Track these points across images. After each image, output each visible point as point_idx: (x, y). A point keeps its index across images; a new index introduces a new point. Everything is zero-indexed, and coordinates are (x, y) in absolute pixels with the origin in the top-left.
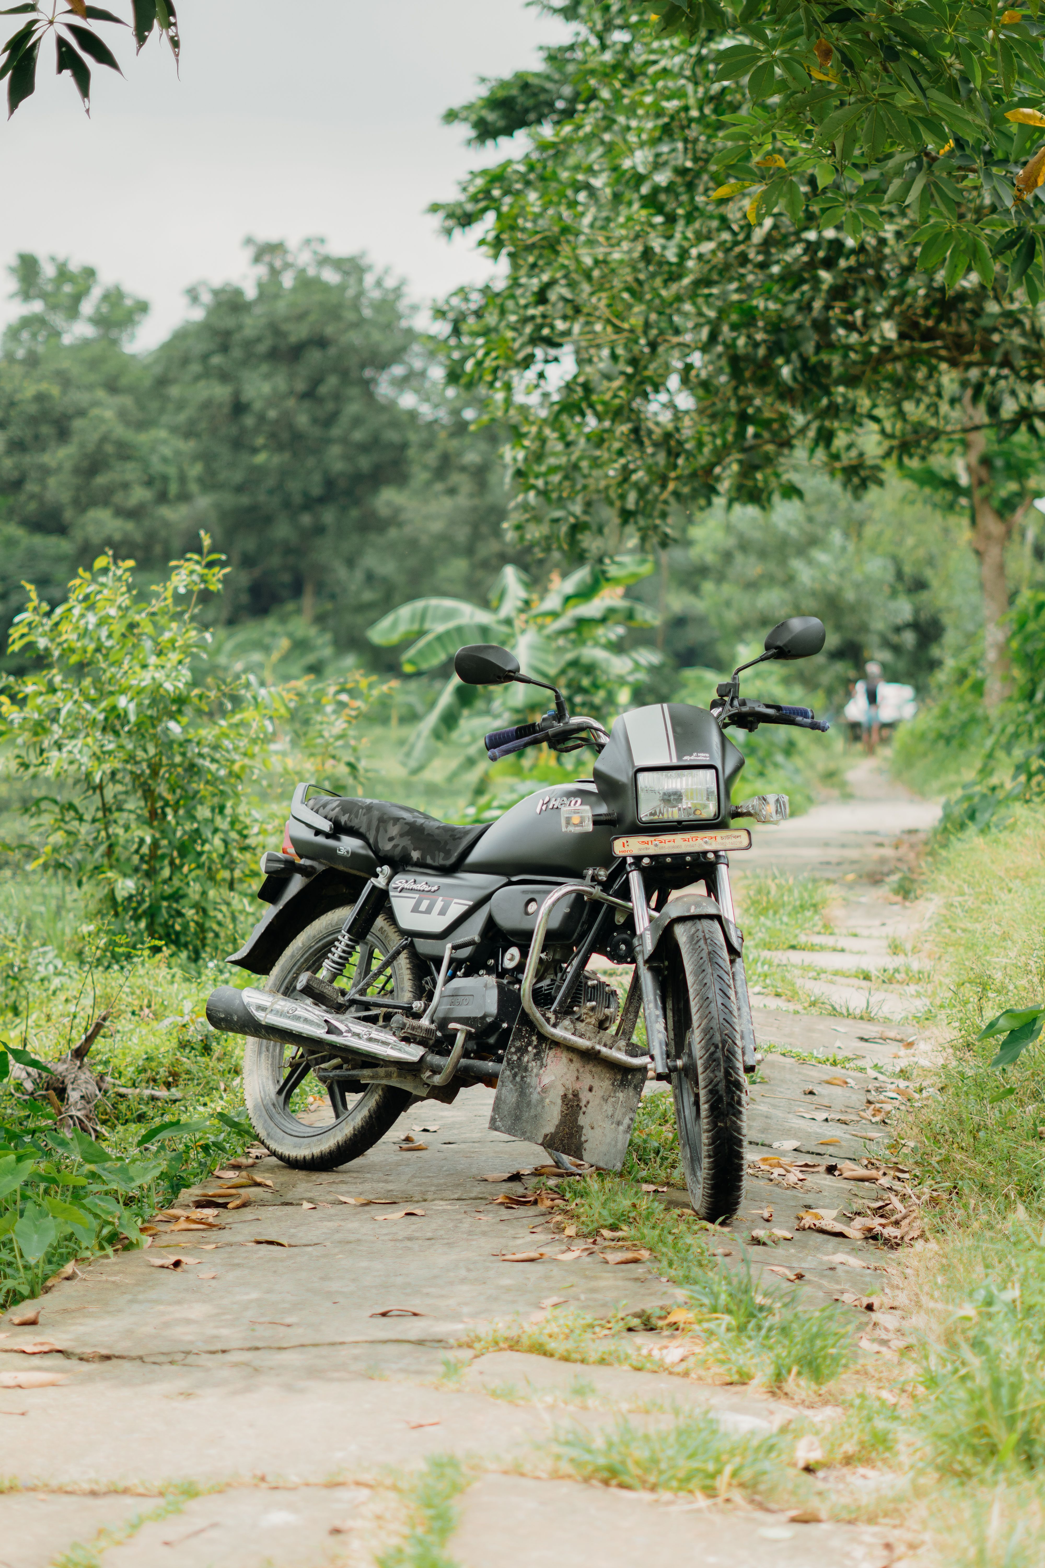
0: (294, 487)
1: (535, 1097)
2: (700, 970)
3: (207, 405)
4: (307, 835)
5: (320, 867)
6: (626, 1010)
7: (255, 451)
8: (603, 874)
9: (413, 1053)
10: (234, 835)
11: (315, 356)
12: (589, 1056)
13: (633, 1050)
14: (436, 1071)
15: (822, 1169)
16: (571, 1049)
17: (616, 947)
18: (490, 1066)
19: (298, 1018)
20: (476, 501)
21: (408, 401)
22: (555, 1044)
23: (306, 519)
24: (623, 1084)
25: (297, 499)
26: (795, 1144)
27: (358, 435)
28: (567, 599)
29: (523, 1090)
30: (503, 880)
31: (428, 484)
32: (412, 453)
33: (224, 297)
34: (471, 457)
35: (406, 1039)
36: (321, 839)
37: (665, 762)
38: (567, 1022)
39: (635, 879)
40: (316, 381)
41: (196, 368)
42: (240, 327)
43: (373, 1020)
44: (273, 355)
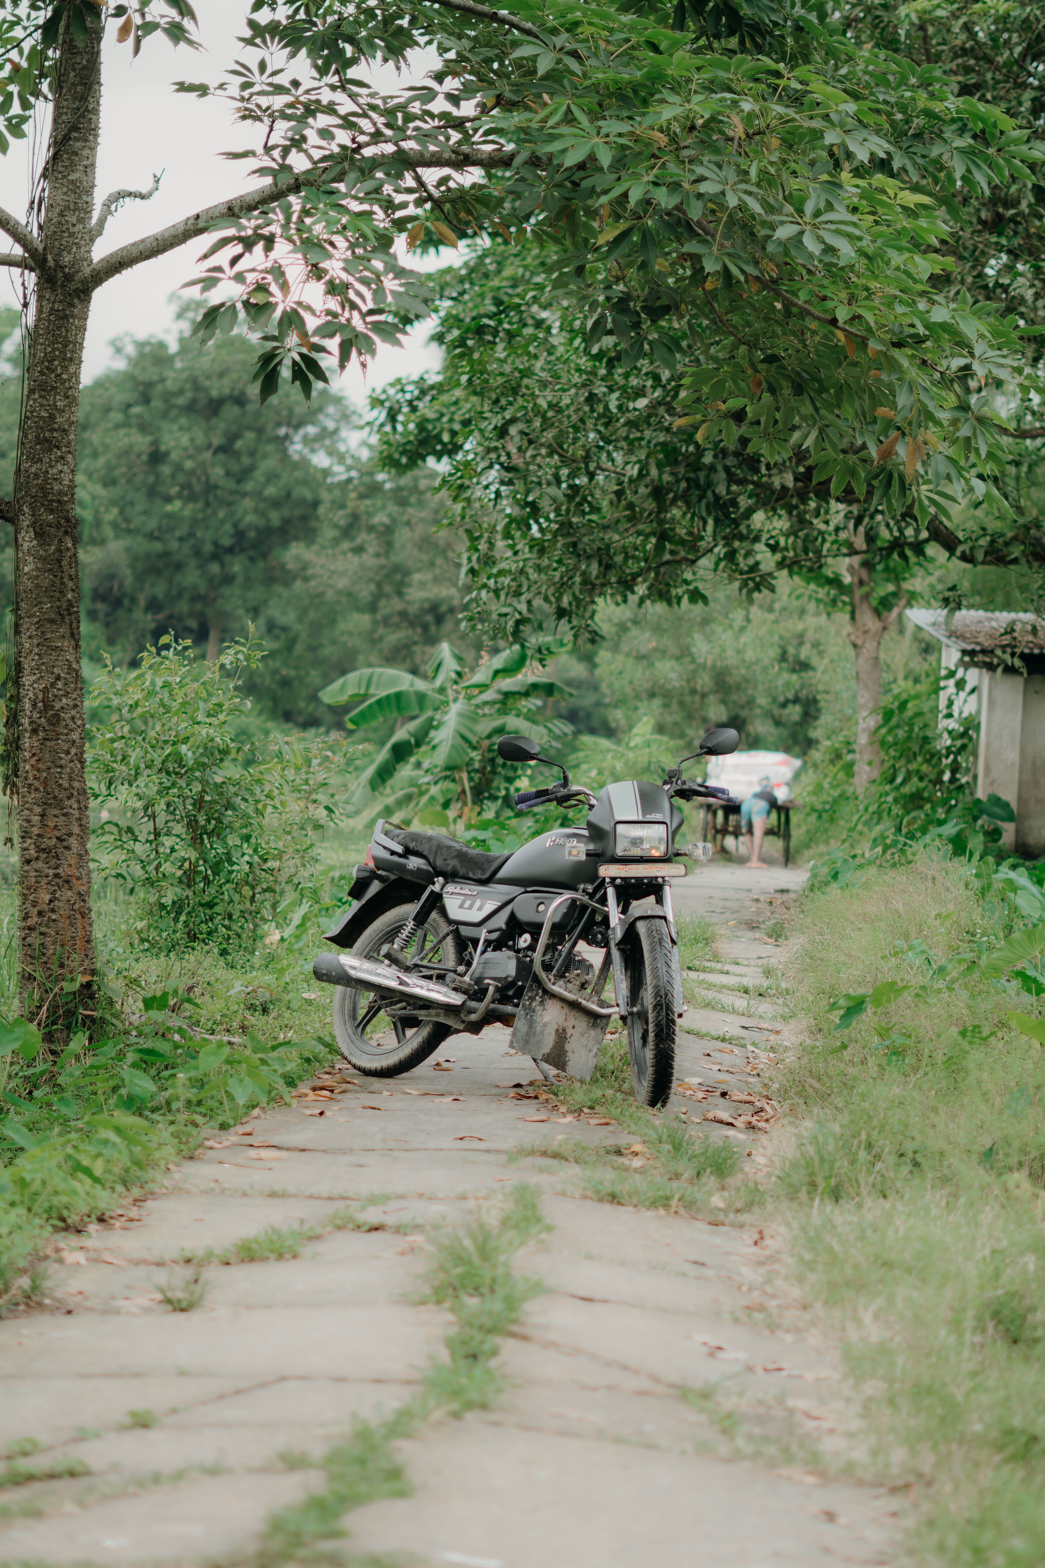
0: (205, 535)
1: (538, 1029)
2: (653, 950)
3: (126, 452)
4: (386, 855)
5: (393, 877)
6: (599, 978)
7: (168, 499)
8: (590, 888)
9: (456, 999)
10: (256, 859)
11: (231, 411)
12: (574, 1006)
13: (602, 1004)
14: (471, 1011)
15: (718, 1093)
16: (563, 1000)
17: (595, 936)
18: (509, 1009)
19: (379, 975)
20: (383, 561)
21: (321, 460)
22: (553, 996)
23: (215, 568)
24: (594, 1026)
25: (208, 548)
26: (700, 1080)
27: (271, 491)
28: (497, 673)
29: (531, 1024)
30: (522, 890)
31: (336, 542)
32: (321, 510)
33: (147, 349)
34: (380, 518)
35: (455, 989)
36: (395, 858)
37: (634, 818)
38: (561, 982)
39: (611, 892)
40: (232, 438)
41: (116, 416)
42: (163, 380)
43: (429, 978)
44: (191, 408)
